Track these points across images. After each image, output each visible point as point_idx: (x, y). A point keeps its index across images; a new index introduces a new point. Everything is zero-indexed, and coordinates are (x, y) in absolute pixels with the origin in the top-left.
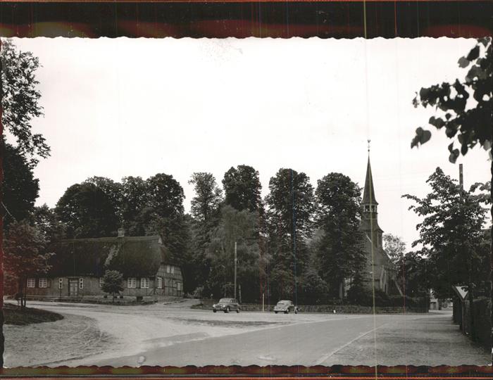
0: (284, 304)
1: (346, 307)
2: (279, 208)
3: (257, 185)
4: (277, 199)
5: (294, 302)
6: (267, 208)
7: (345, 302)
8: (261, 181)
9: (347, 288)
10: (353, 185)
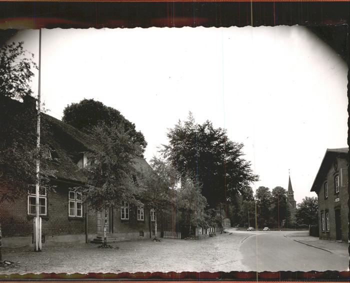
0: (266, 228)
1: (284, 229)
2: (259, 198)
3: (252, 192)
4: (259, 196)
5: (269, 228)
6: (255, 199)
7: (283, 227)
8: (253, 191)
9: (284, 223)
10: (285, 190)
